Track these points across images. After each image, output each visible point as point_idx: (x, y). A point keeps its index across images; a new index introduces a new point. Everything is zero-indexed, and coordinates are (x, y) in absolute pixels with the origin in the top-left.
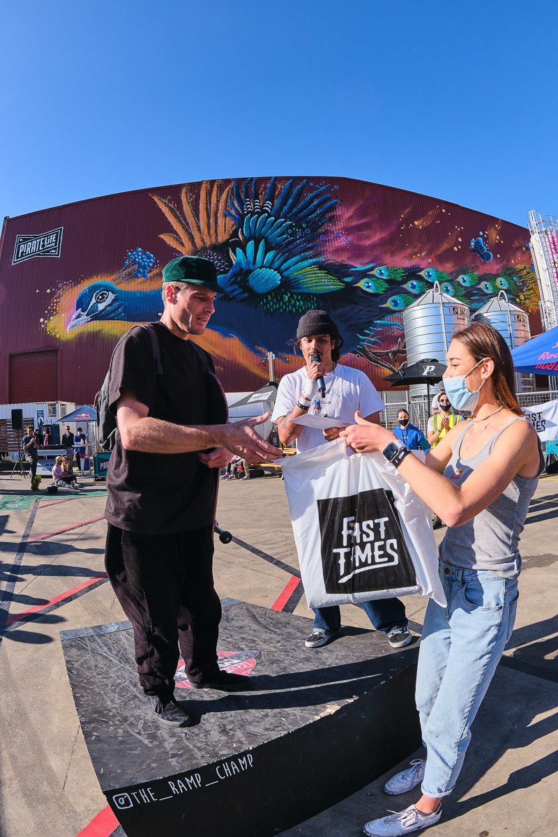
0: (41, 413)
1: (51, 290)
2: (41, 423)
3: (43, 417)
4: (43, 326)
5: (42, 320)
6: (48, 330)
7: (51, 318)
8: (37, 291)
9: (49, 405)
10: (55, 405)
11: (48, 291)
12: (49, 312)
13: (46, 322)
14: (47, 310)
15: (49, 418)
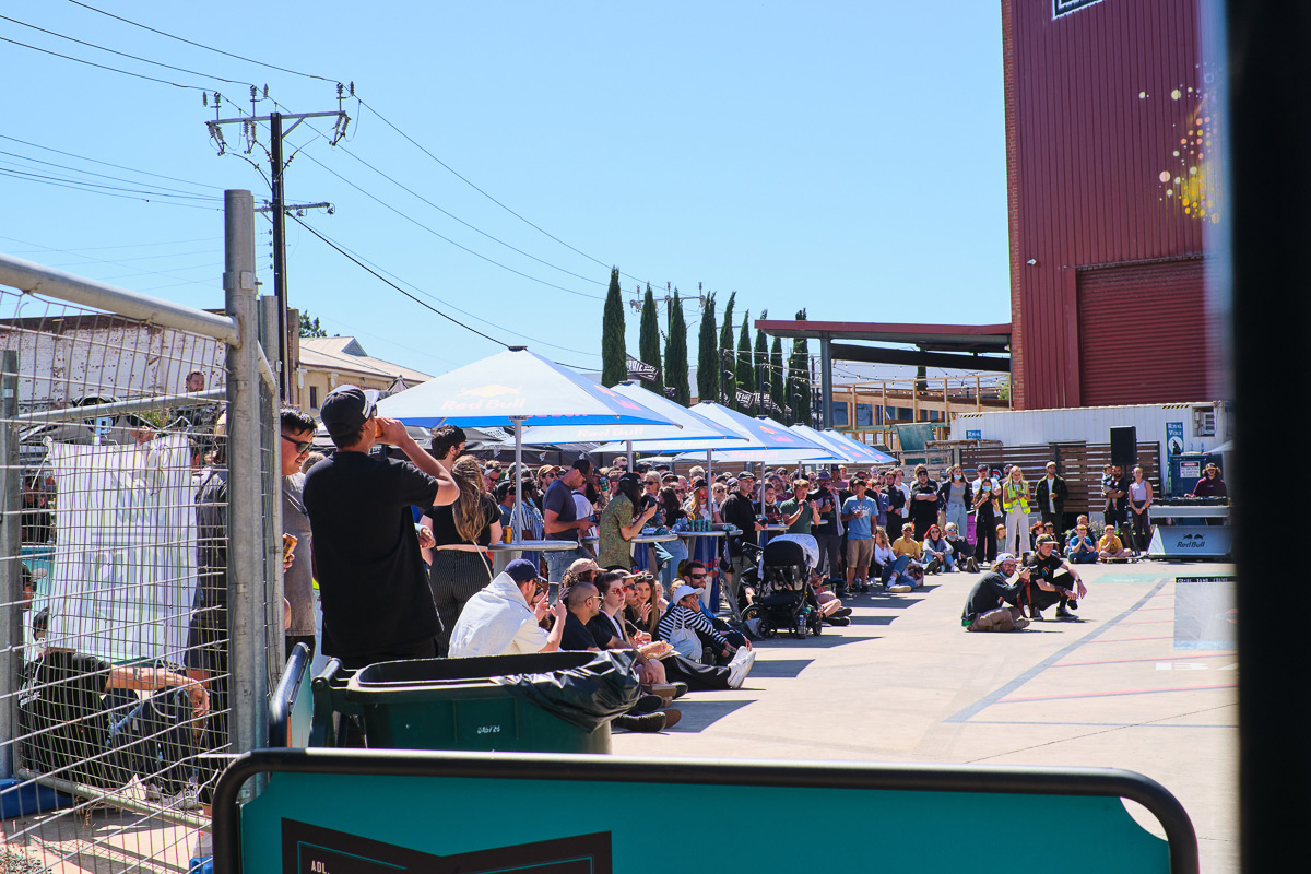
0: (1176, 429)
1: (1184, 92)
2: (1177, 450)
3: (1182, 437)
4: (1170, 193)
5: (1164, 177)
6: (1186, 203)
7: (1193, 170)
8: (1142, 95)
9: (1197, 409)
10: (1210, 409)
11: (1176, 95)
12: (1184, 153)
13: (1177, 180)
14: (1180, 148)
15: (1198, 441)
